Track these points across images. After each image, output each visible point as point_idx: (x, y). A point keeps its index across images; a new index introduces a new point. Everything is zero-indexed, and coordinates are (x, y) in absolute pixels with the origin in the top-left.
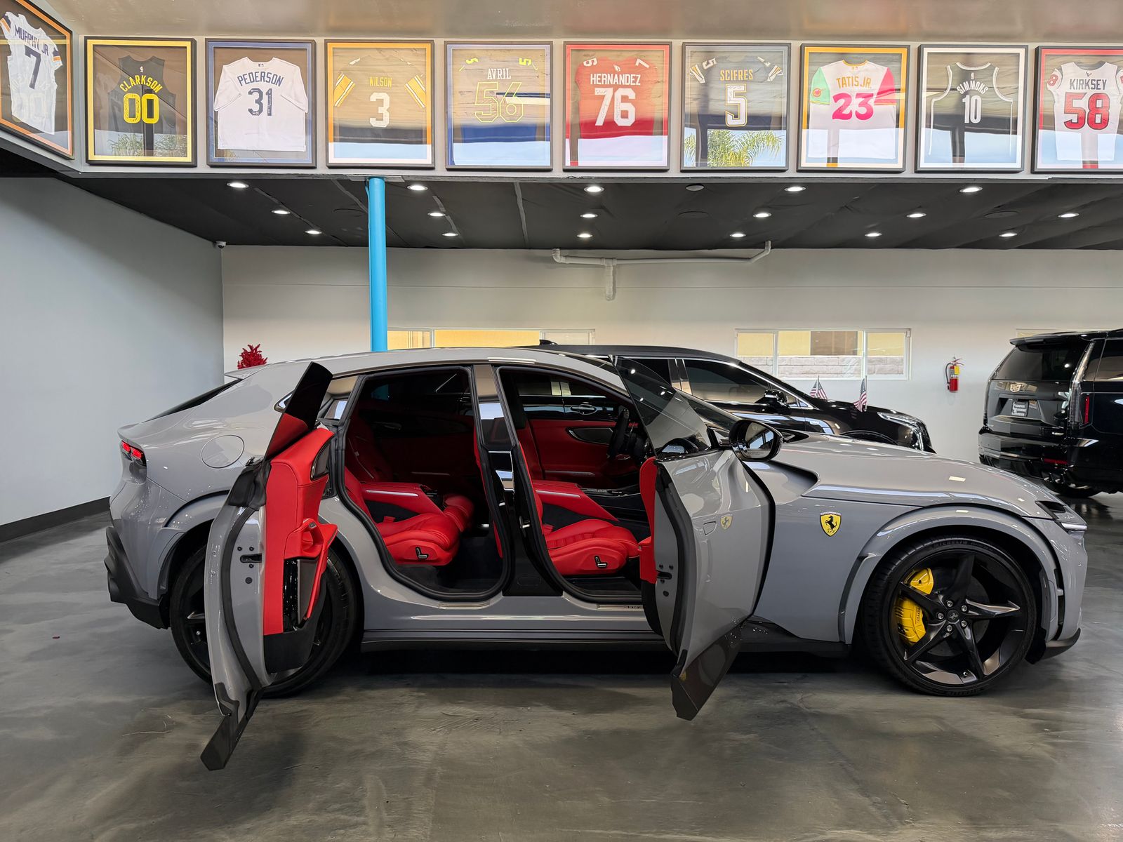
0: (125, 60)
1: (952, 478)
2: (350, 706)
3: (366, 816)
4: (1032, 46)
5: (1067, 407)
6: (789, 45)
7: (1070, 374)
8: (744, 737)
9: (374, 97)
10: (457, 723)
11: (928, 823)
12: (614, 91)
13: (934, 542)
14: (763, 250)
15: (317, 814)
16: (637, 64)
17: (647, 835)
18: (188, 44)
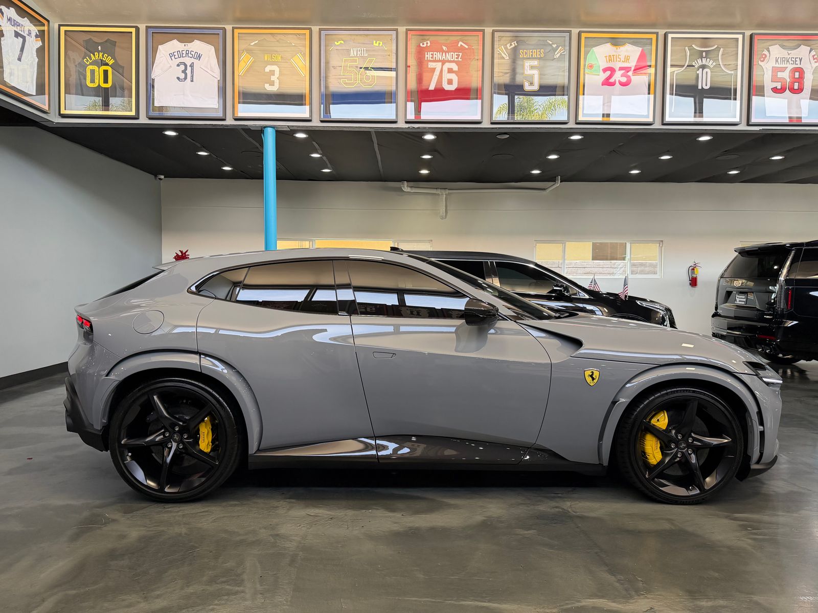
0: (87, 42)
1: (684, 345)
2: (239, 508)
3: (244, 587)
4: (748, 33)
5: (775, 298)
6: (570, 32)
7: (777, 274)
8: (526, 532)
9: (268, 69)
10: (317, 521)
11: (657, 595)
12: (443, 65)
13: (668, 391)
14: (553, 183)
15: (208, 585)
16: (459, 45)
17: (450, 602)
18: (133, 30)
